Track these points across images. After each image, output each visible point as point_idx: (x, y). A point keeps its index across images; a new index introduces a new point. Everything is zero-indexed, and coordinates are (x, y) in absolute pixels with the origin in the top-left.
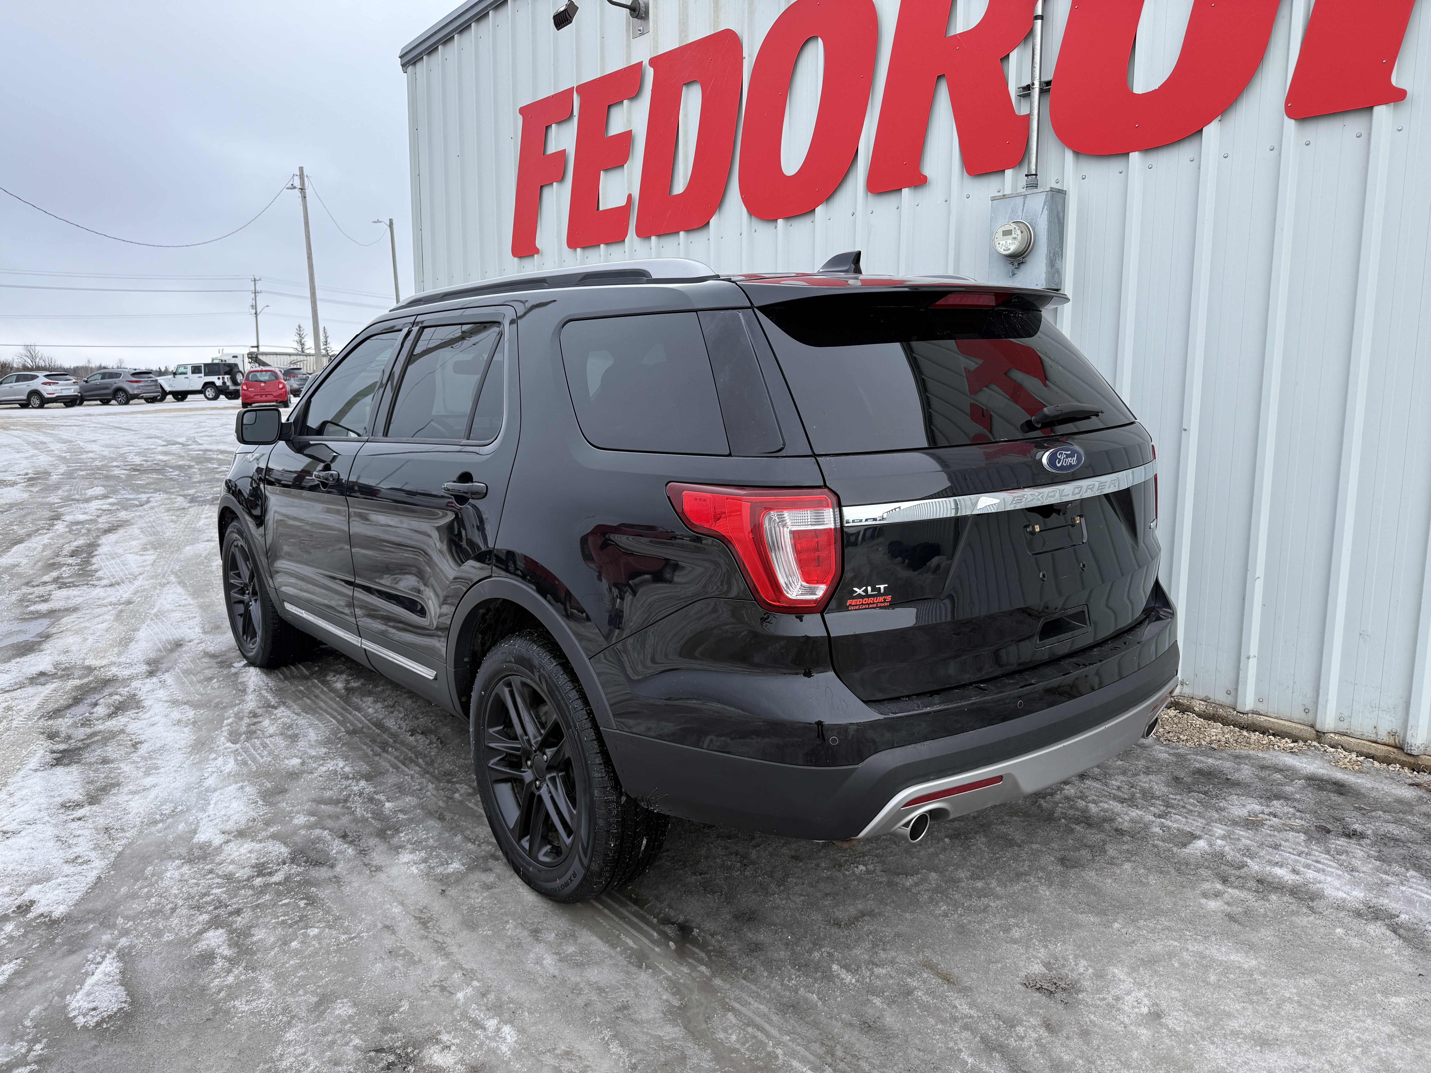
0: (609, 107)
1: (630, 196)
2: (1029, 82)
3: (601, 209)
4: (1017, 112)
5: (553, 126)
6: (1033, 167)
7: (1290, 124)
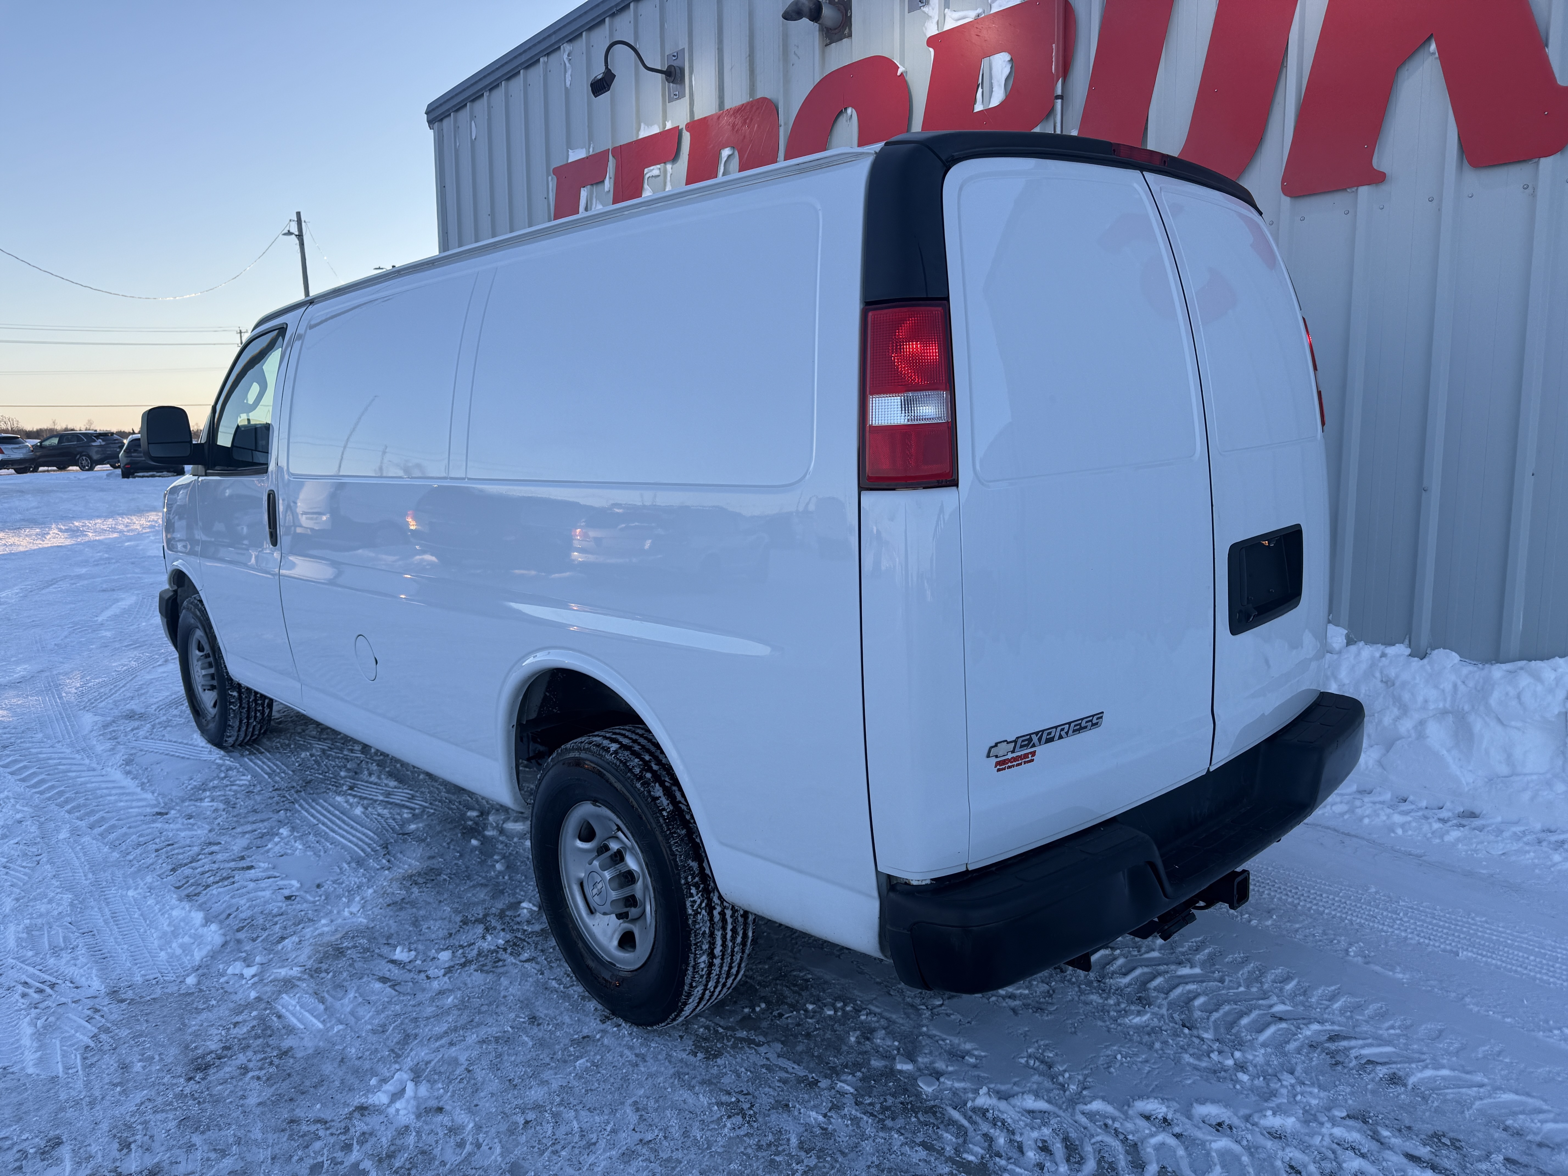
0: (643, 167)
5: (585, 188)
7: (1286, 200)
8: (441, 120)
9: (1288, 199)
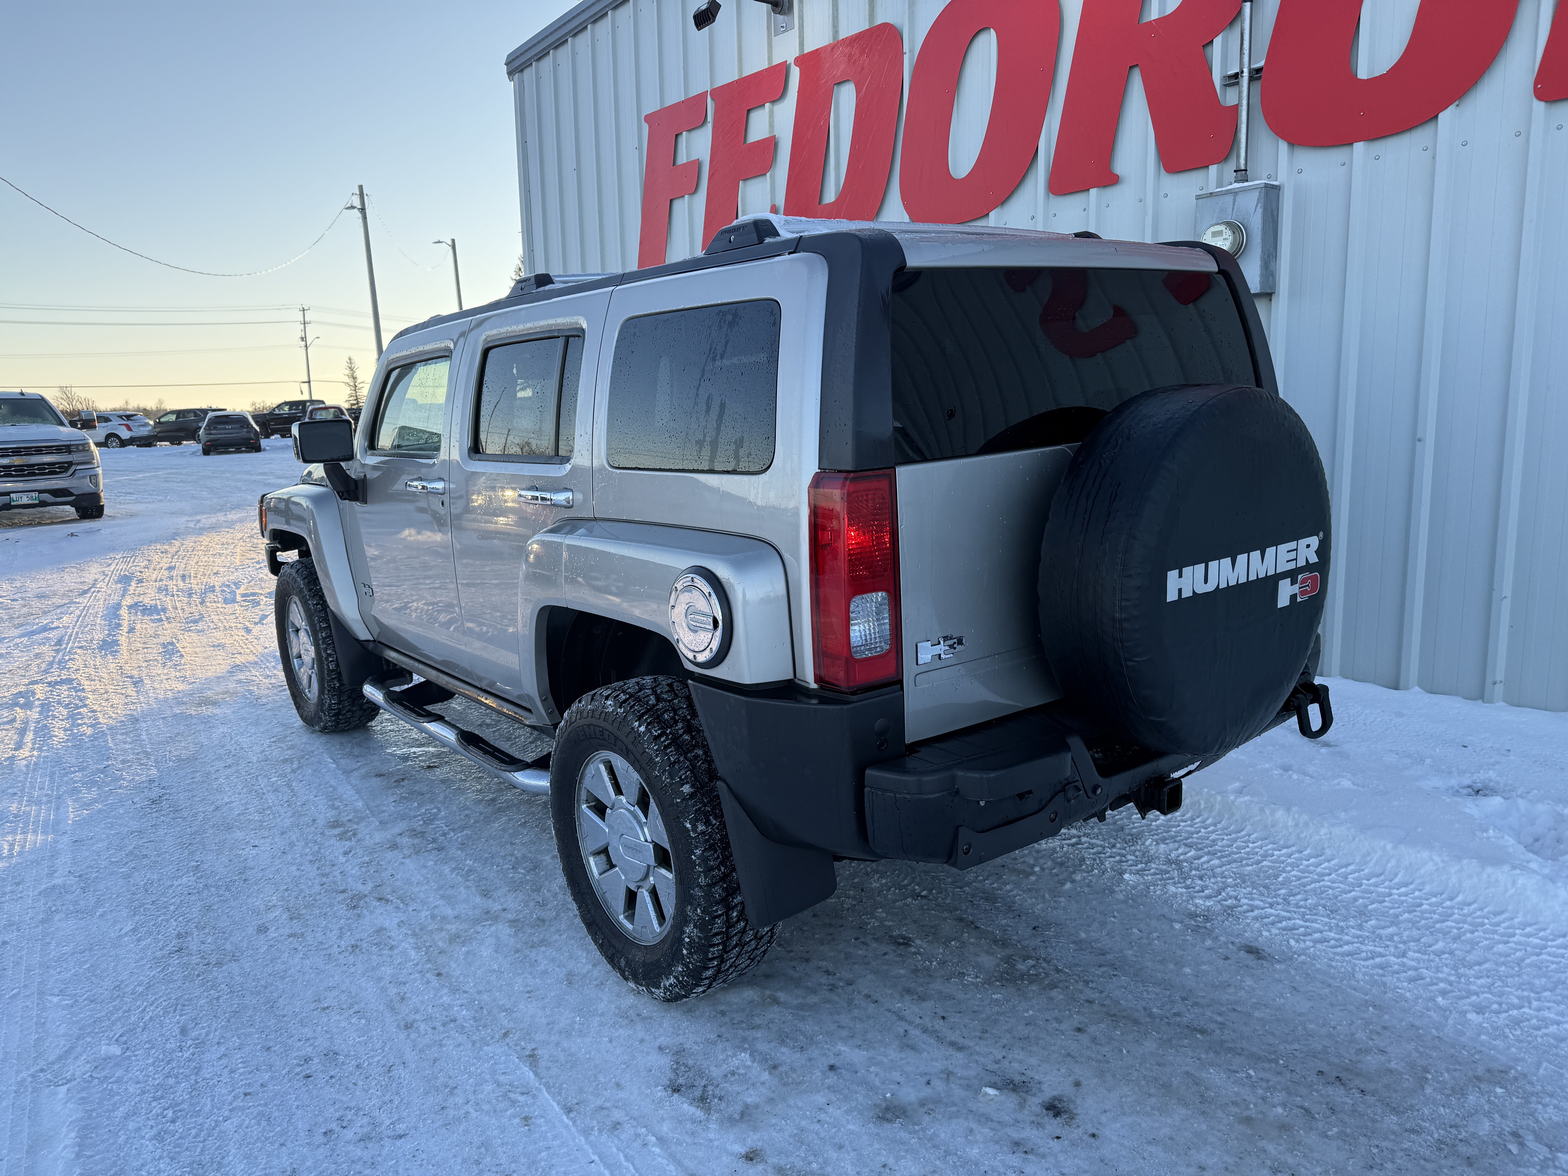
0: (749, 111)
1: (774, 206)
2: (1238, 70)
3: (740, 220)
4: (1222, 103)
5: (684, 133)
6: (1242, 161)
7: (1539, 106)
8: (522, 71)
9: (1542, 105)
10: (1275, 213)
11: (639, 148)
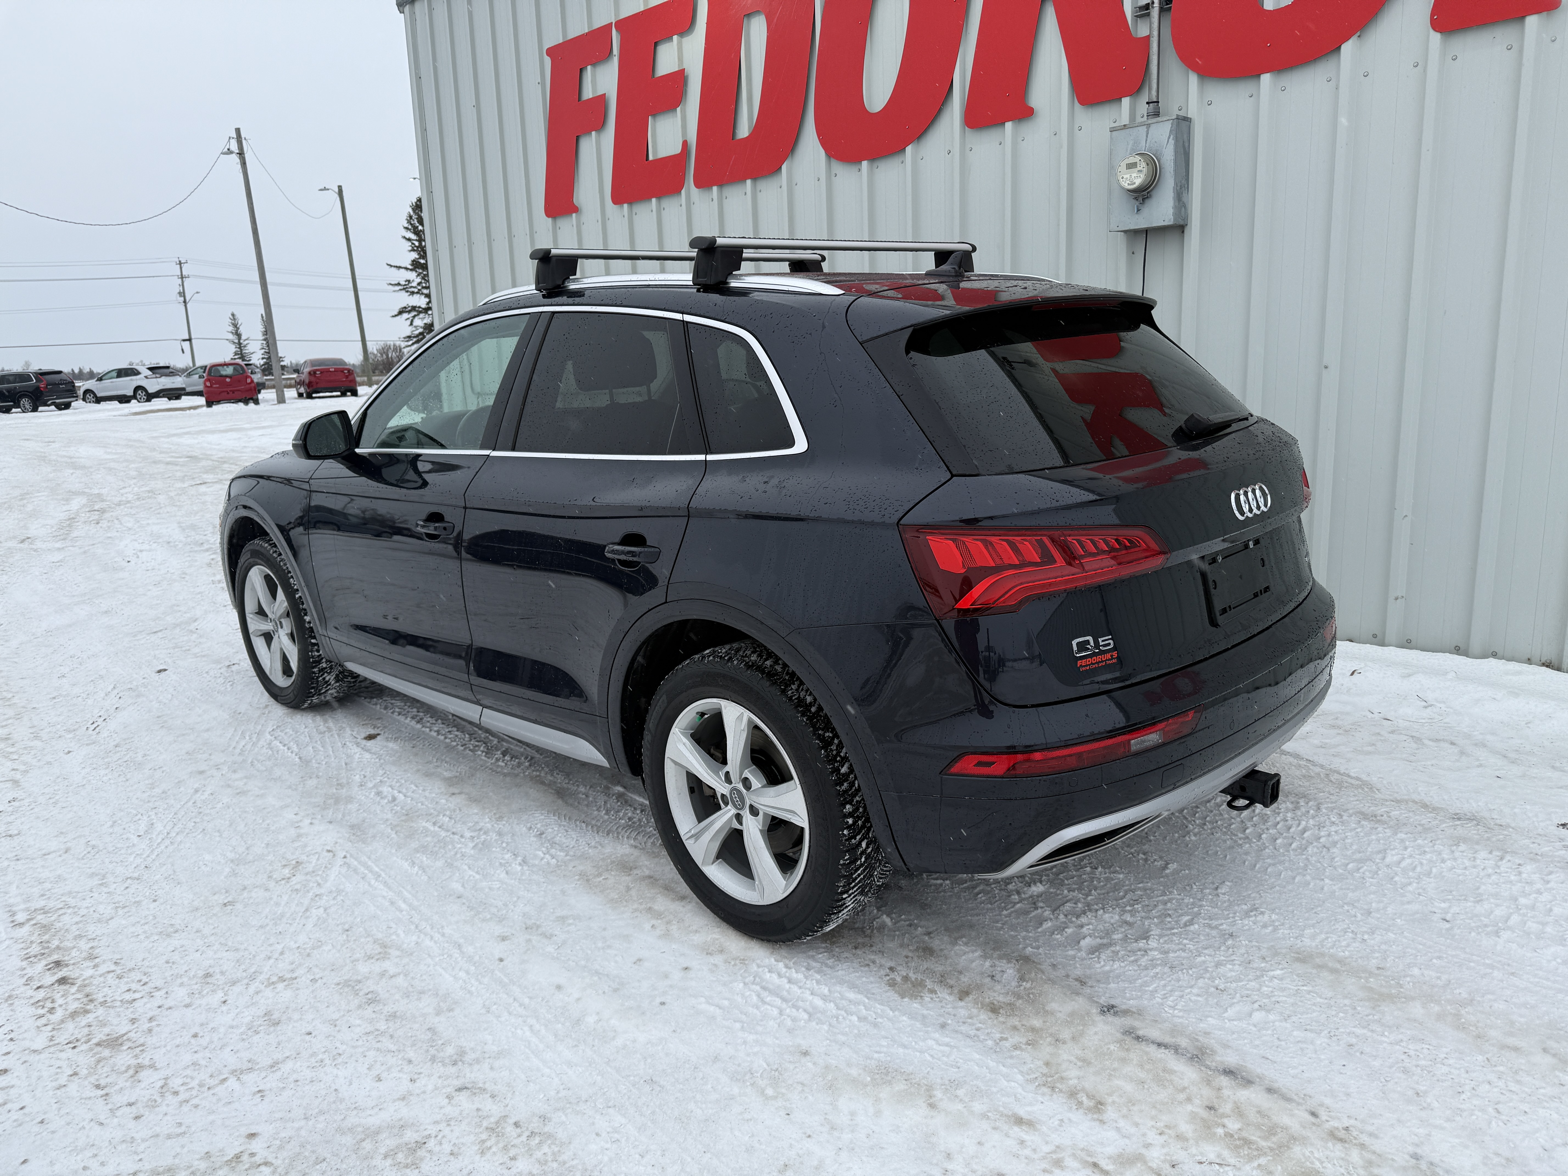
0: (656, 44)
1: (685, 144)
2: (1148, 1)
3: (651, 158)
4: (1134, 35)
5: (589, 67)
6: (1154, 93)
7: (1436, 37)
9: (1438, 36)
10: (1187, 145)
11: (543, 83)
